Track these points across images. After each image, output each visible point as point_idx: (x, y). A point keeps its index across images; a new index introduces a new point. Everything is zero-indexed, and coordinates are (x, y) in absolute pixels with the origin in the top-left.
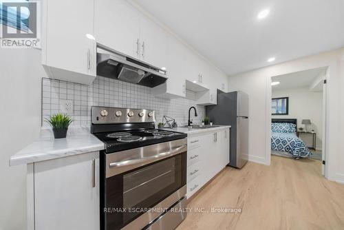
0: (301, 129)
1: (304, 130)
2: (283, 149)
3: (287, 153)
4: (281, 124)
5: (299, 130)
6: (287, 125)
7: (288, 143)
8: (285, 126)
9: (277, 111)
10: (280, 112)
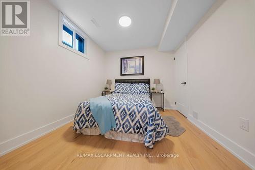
0: (153, 89)
1: (155, 91)
2: (132, 130)
3: (136, 136)
4: (137, 85)
5: (152, 91)
6: (143, 85)
7: (138, 117)
8: (141, 87)
9: (135, 71)
10: (138, 72)
